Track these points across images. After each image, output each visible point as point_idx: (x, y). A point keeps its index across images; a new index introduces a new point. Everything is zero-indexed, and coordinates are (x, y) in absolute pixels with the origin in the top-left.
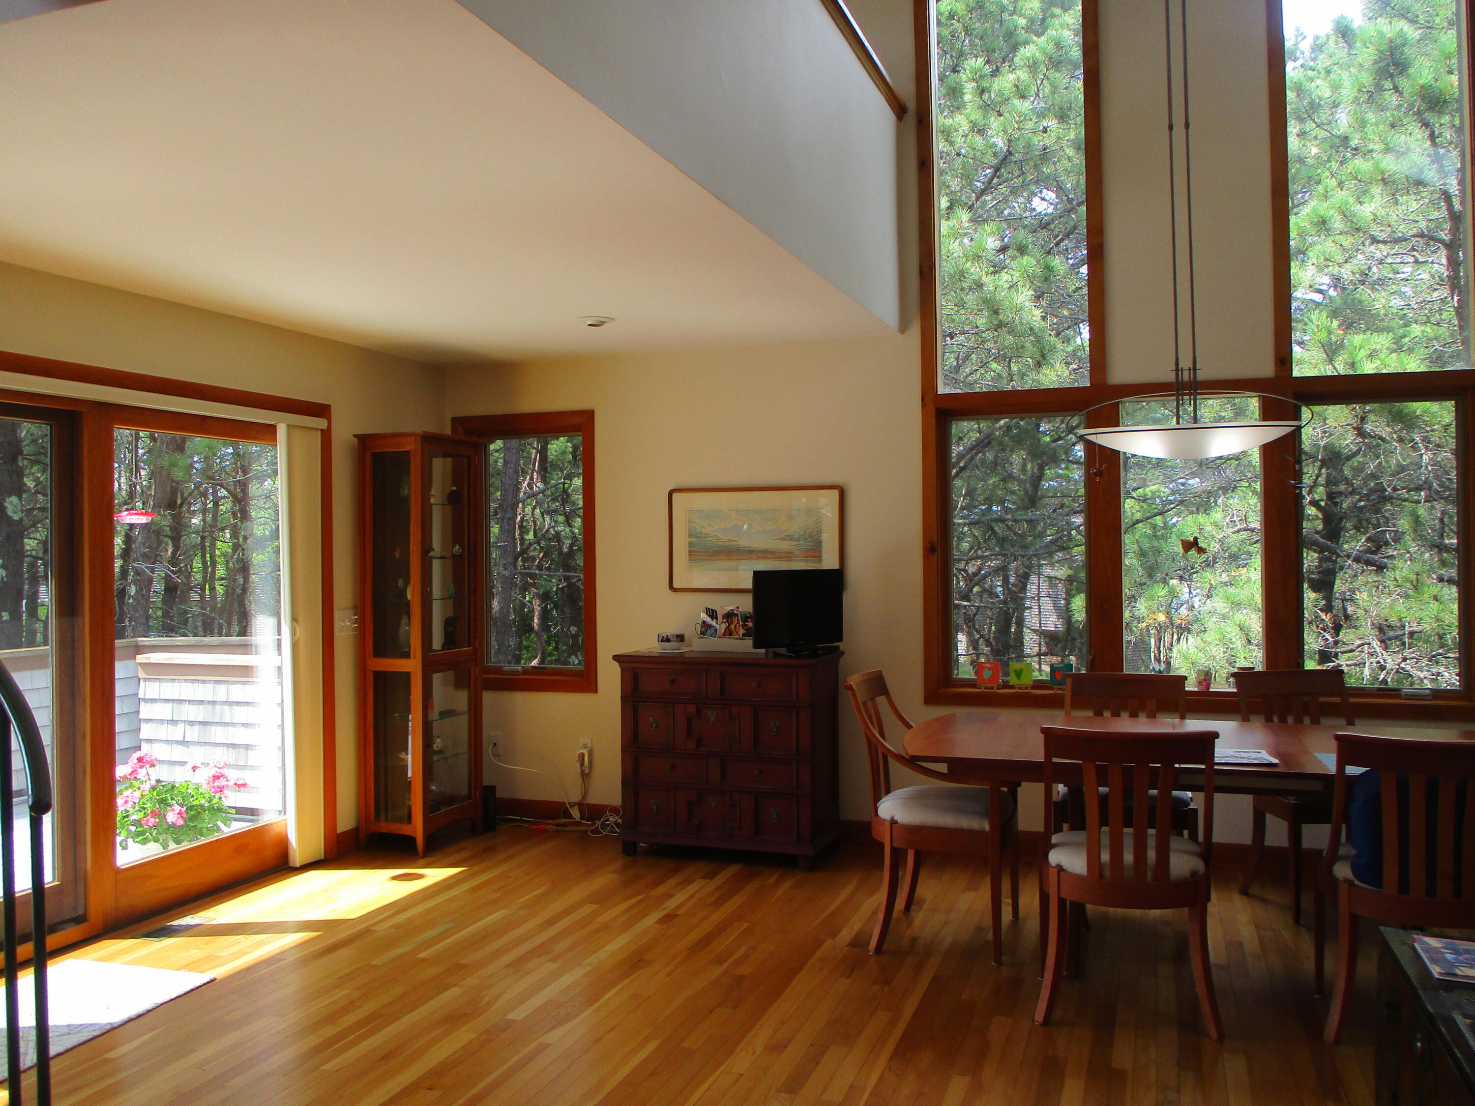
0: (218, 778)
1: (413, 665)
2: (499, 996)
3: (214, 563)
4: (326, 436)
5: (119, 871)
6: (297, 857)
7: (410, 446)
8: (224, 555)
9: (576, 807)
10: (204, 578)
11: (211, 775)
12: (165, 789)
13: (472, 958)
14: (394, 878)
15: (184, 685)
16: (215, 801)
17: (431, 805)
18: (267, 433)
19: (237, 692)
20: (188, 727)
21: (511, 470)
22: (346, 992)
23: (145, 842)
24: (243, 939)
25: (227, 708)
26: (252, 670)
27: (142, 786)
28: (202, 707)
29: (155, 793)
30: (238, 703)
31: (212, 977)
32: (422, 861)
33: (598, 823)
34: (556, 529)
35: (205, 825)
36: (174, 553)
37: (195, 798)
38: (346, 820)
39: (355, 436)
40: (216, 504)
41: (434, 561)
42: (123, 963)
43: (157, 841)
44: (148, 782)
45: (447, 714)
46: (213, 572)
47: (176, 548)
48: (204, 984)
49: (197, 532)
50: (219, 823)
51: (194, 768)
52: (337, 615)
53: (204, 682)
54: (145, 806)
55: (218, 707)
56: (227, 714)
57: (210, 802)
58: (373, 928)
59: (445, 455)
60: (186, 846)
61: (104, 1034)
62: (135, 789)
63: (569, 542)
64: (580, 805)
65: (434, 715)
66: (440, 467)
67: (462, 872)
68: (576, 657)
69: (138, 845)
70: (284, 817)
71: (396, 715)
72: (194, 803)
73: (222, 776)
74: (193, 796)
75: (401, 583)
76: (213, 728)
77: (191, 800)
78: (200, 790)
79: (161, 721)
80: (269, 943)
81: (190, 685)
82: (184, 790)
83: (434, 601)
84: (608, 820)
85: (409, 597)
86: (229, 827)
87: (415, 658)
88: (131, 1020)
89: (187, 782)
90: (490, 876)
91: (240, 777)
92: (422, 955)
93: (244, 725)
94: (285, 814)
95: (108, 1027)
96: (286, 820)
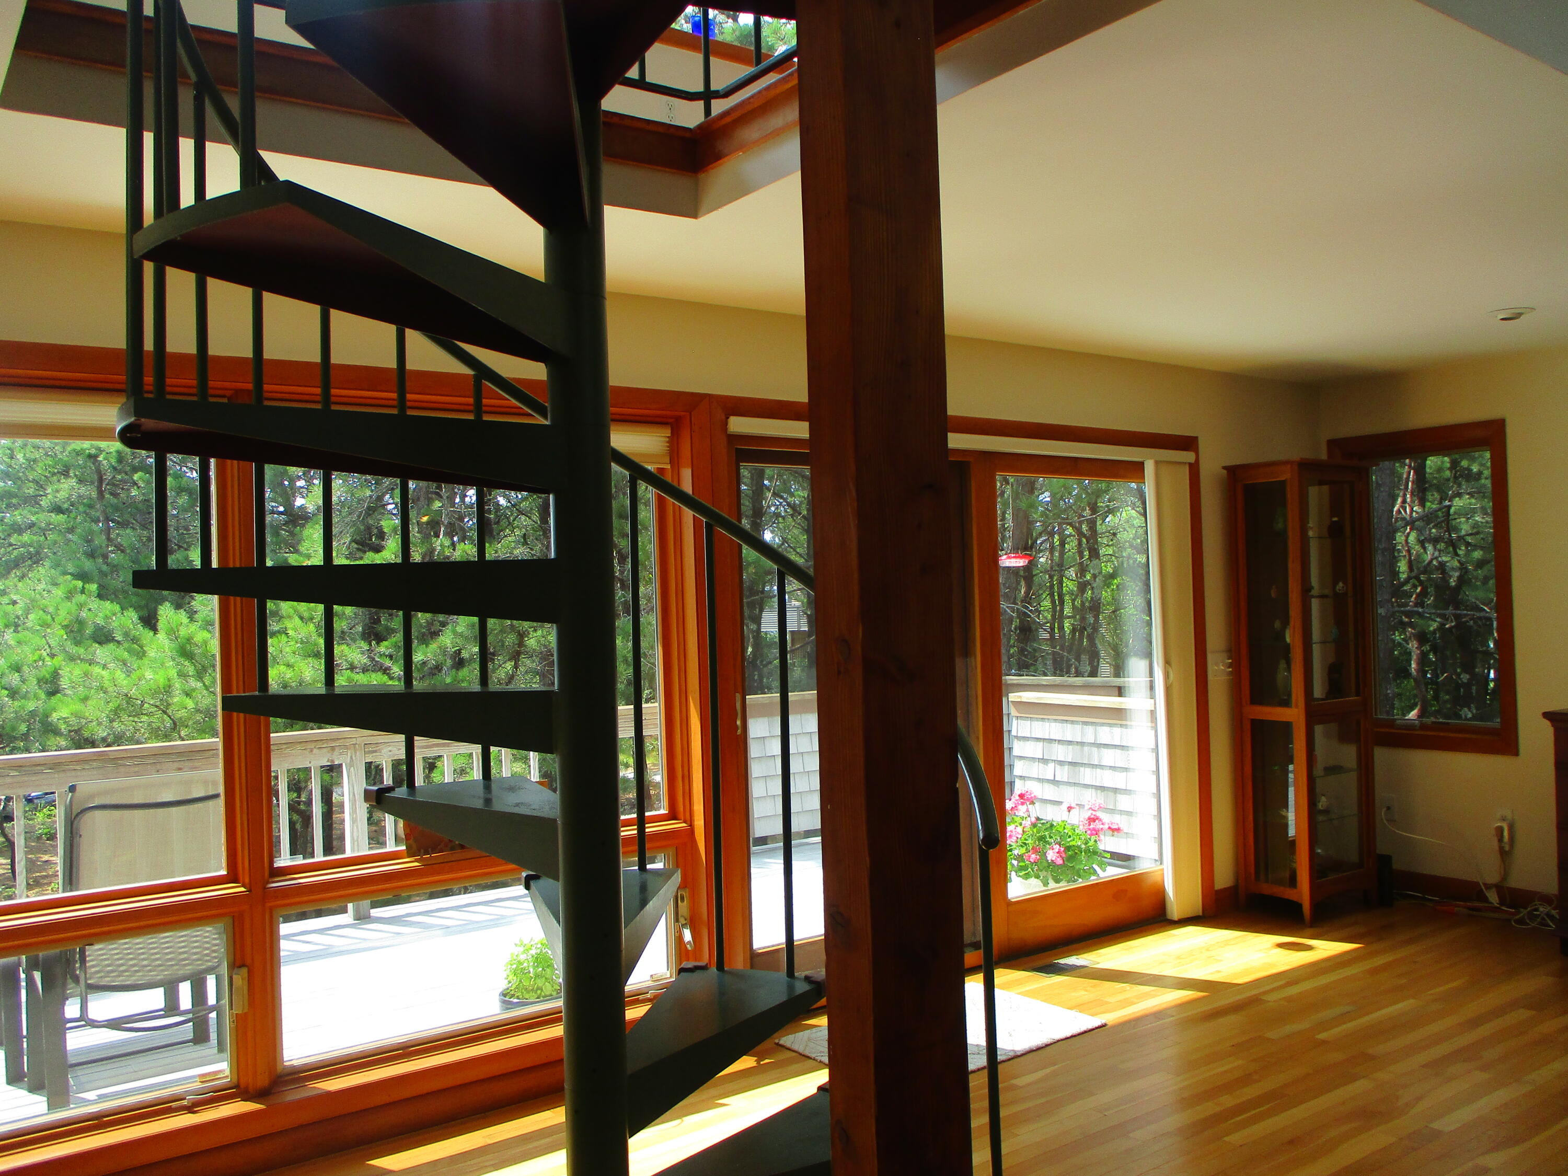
0: (1094, 820)
1: (1294, 714)
2: (1419, 1099)
3: (1062, 602)
4: (1194, 470)
5: (1009, 904)
6: (1175, 910)
7: (1286, 475)
8: (1071, 593)
9: (1494, 890)
10: (1053, 616)
11: (1087, 817)
12: (1044, 827)
13: (1381, 1049)
14: (1280, 945)
15: (1053, 724)
16: (1091, 843)
17: (1318, 869)
18: (1135, 470)
19: (1106, 734)
20: (1058, 767)
21: (1384, 494)
22: (1240, 1062)
23: (1027, 877)
24: (1128, 988)
25: (1095, 750)
26: (1126, 713)
27: (1024, 822)
28: (1070, 747)
29: (1035, 830)
30: (1106, 746)
31: (1103, 1022)
32: (1309, 931)
33: (1524, 912)
34: (1440, 559)
35: (1082, 867)
36: (1027, 593)
37: (1071, 838)
38: (1223, 877)
39: (1224, 468)
40: (1063, 544)
41: (1313, 600)
42: (1019, 994)
43: (1037, 877)
44: (1029, 819)
45: (1333, 770)
46: (1062, 610)
47: (1029, 587)
48: (1097, 1028)
49: (1046, 572)
50: (1095, 867)
51: (1070, 809)
52: (1211, 658)
53: (1072, 722)
54: (1027, 842)
55: (1086, 748)
56: (1096, 756)
57: (1086, 844)
58: (1264, 998)
59: (1321, 483)
60: (1063, 886)
61: (1009, 1060)
62: (1016, 824)
63: (1457, 574)
64: (1499, 888)
65: (1318, 770)
66: (1316, 496)
67: (1359, 948)
68: (1470, 709)
69: (1020, 879)
70: (1161, 867)
71: (1276, 768)
72: (1071, 843)
73: (1097, 819)
74: (1070, 837)
75: (1277, 625)
76: (1082, 769)
77: (1069, 840)
78: (1077, 831)
79: (1033, 759)
80: (1155, 996)
81: (1059, 725)
82: (1061, 830)
83: (1314, 645)
84: (1537, 910)
85: (1288, 640)
86: (1104, 871)
87: (1297, 706)
88: (1031, 1051)
89: (1063, 821)
90: (1391, 959)
91: (1113, 821)
92: (1322, 1036)
93: (1111, 768)
94: (1161, 864)
95: (1012, 1054)
96: (1163, 870)
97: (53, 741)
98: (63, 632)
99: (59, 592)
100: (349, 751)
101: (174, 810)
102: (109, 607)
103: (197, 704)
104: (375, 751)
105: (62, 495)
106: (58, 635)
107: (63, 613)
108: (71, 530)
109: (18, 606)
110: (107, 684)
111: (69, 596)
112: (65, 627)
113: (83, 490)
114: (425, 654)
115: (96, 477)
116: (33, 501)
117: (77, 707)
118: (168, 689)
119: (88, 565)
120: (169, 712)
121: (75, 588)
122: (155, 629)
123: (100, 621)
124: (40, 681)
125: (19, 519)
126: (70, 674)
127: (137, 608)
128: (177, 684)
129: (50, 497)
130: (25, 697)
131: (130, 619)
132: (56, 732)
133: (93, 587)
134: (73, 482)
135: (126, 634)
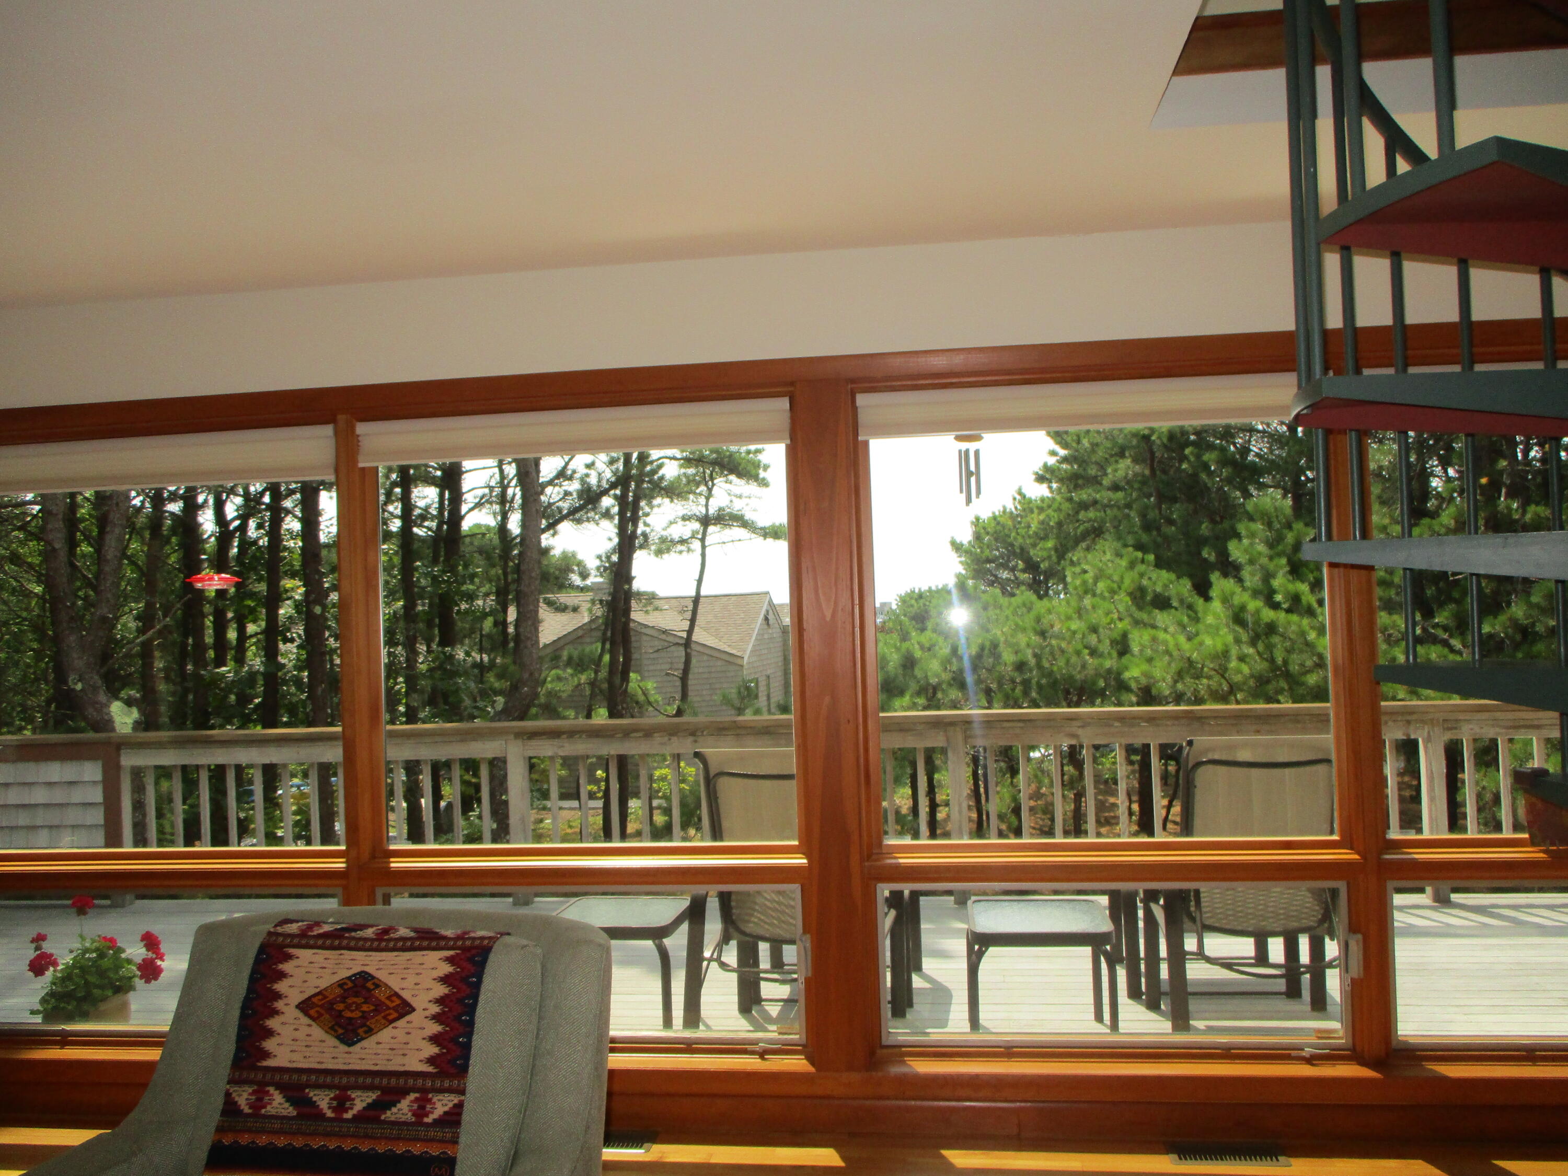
97: (1125, 697)
98: (1128, 599)
99: (1124, 563)
100: (1426, 727)
101: (1287, 771)
102: (1165, 575)
103: (1250, 669)
104: (1456, 728)
105: (1121, 473)
106: (1123, 600)
107: (1127, 582)
108: (1129, 506)
109: (1087, 576)
110: (1171, 647)
111: (1132, 565)
112: (1130, 594)
113: (1138, 468)
114: (1493, 626)
115: (1148, 455)
116: (1095, 481)
117: (1145, 667)
118: (1226, 654)
119: (1145, 538)
120: (1227, 675)
121: (1136, 558)
122: (1208, 599)
123: (1159, 589)
124: (1114, 642)
125: (1085, 497)
126: (1139, 639)
127: (1191, 576)
128: (1234, 652)
129: (1110, 476)
130: (1101, 655)
131: (1183, 588)
132: (1128, 689)
133: (1151, 557)
134: (1128, 461)
135: (1182, 601)
